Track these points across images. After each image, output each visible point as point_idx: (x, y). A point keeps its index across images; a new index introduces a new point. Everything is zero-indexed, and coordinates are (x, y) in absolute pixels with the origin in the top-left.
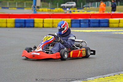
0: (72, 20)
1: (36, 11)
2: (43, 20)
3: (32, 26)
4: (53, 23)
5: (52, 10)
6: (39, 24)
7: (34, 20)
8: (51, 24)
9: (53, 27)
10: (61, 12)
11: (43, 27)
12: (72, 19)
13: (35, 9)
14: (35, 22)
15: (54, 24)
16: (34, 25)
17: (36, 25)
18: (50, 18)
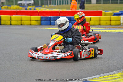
2: (11, 17)
4: (21, 20)
6: (7, 21)
7: (0, 18)
8: (20, 21)
9: (21, 25)
11: (11, 24)
14: (2, 19)
15: (23, 22)
16: (0, 22)
17: (2, 22)
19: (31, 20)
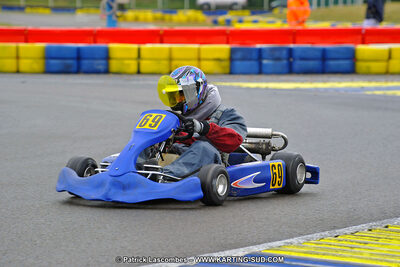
0: (232, 51)
1: (114, 18)
2: (139, 50)
3: (101, 68)
4: (171, 59)
5: (167, 16)
6: (126, 62)
7: (107, 51)
8: (166, 63)
10: (196, 22)
11: (139, 72)
12: (235, 46)
13: (111, 12)
14: (113, 54)
15: (174, 63)
16: (107, 65)
17: (114, 65)
18: (162, 42)
19: (199, 59)
